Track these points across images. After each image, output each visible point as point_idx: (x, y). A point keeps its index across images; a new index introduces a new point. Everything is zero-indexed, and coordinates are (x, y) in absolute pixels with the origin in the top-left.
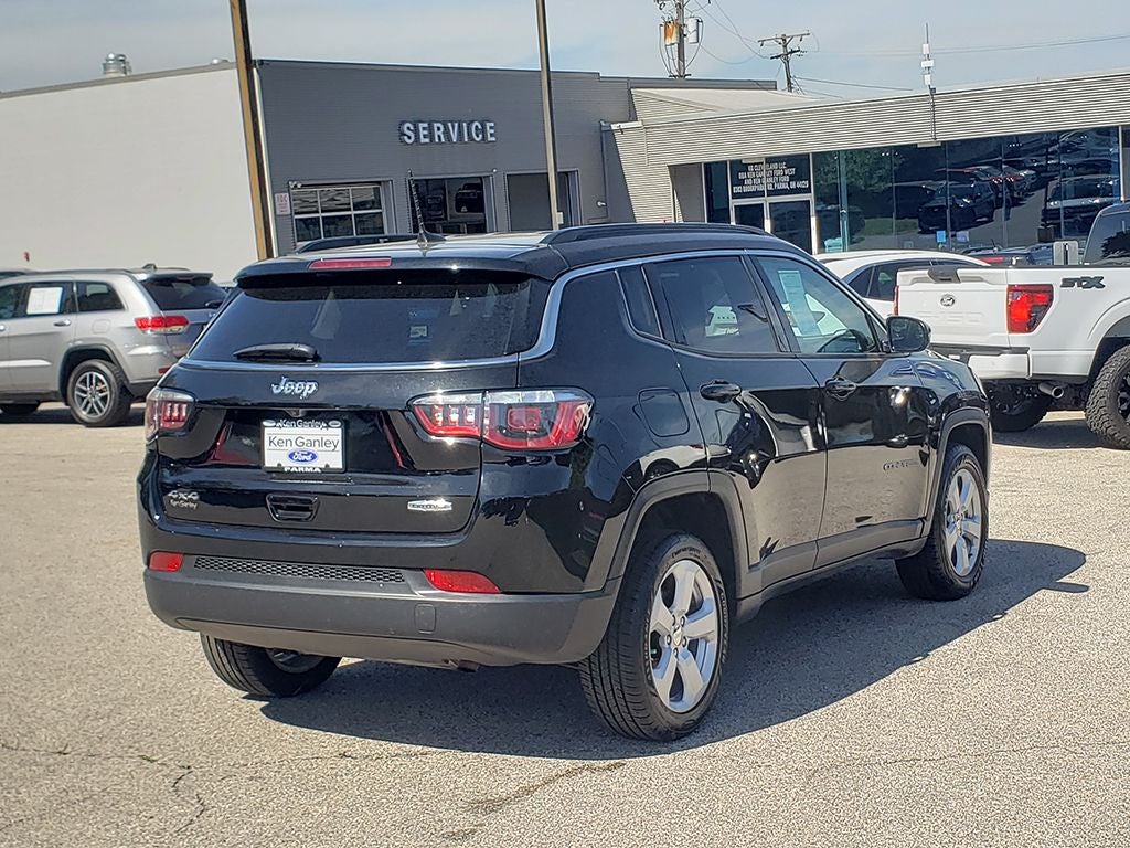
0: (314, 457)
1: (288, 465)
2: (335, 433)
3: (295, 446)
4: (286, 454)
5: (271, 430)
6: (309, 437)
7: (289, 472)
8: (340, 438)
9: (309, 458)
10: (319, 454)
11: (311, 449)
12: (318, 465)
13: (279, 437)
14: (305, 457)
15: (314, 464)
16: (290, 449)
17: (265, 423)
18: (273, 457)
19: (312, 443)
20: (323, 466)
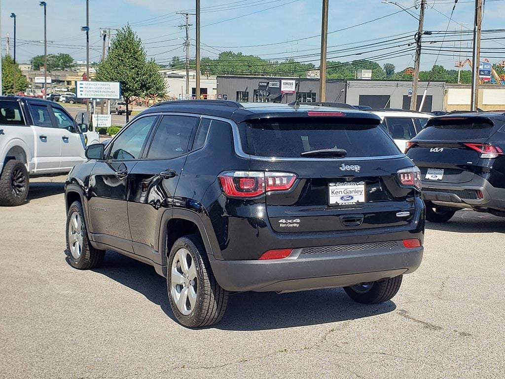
0: (352, 198)
1: (340, 202)
2: (361, 187)
3: (343, 194)
4: (339, 197)
5: (332, 187)
6: (350, 190)
7: (341, 205)
8: (363, 189)
9: (350, 198)
10: (354, 197)
11: (351, 195)
12: (354, 201)
13: (336, 191)
14: (348, 198)
15: (352, 201)
16: (341, 195)
17: (330, 184)
18: (333, 199)
19: (351, 192)
20: (356, 202)
